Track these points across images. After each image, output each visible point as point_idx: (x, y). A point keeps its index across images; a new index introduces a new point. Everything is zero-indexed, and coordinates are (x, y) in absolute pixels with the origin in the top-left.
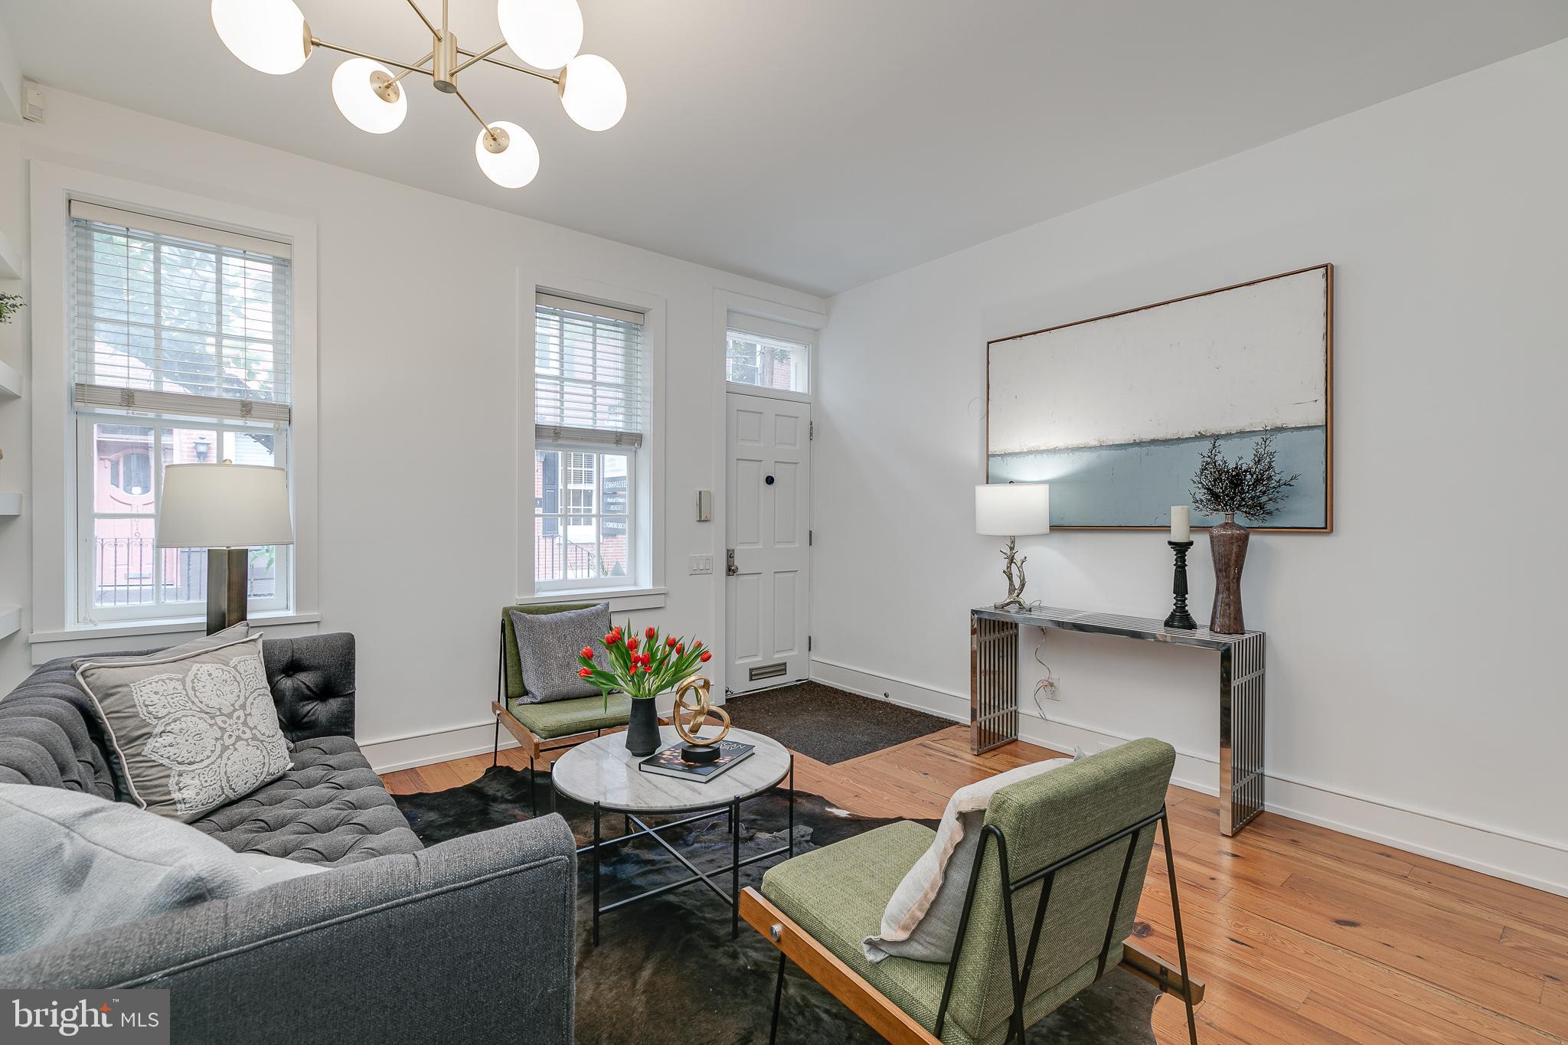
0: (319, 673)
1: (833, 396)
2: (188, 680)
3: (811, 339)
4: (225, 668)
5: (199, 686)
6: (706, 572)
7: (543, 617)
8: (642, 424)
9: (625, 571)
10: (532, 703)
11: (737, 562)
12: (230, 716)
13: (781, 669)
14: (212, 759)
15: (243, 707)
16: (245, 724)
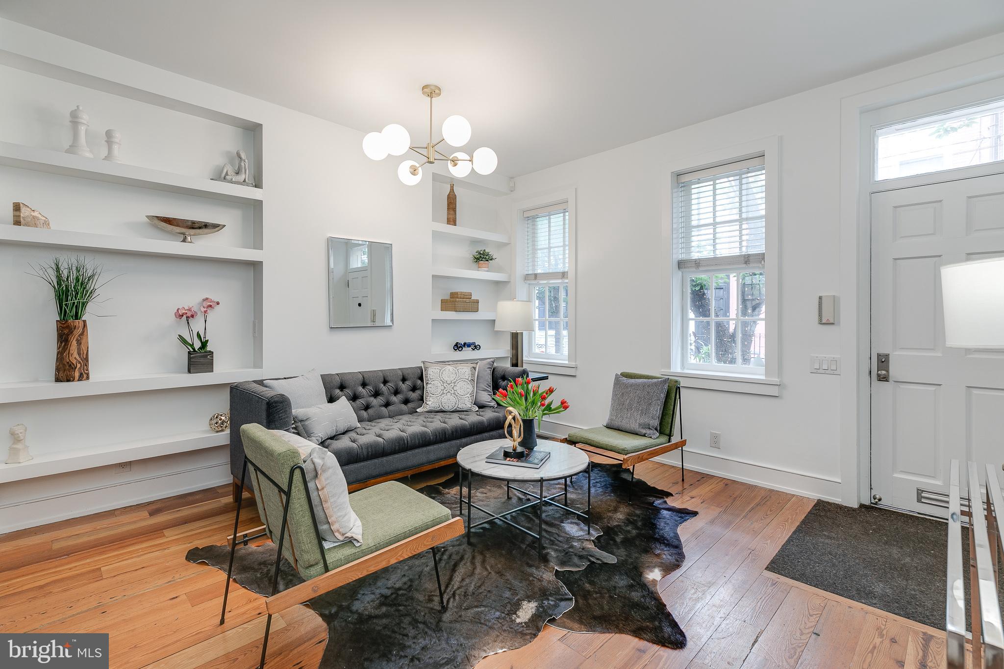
2: (442, 370)
4: (455, 369)
5: (444, 373)
6: (831, 372)
12: (449, 384)
14: (438, 395)
15: (455, 383)
16: (453, 388)
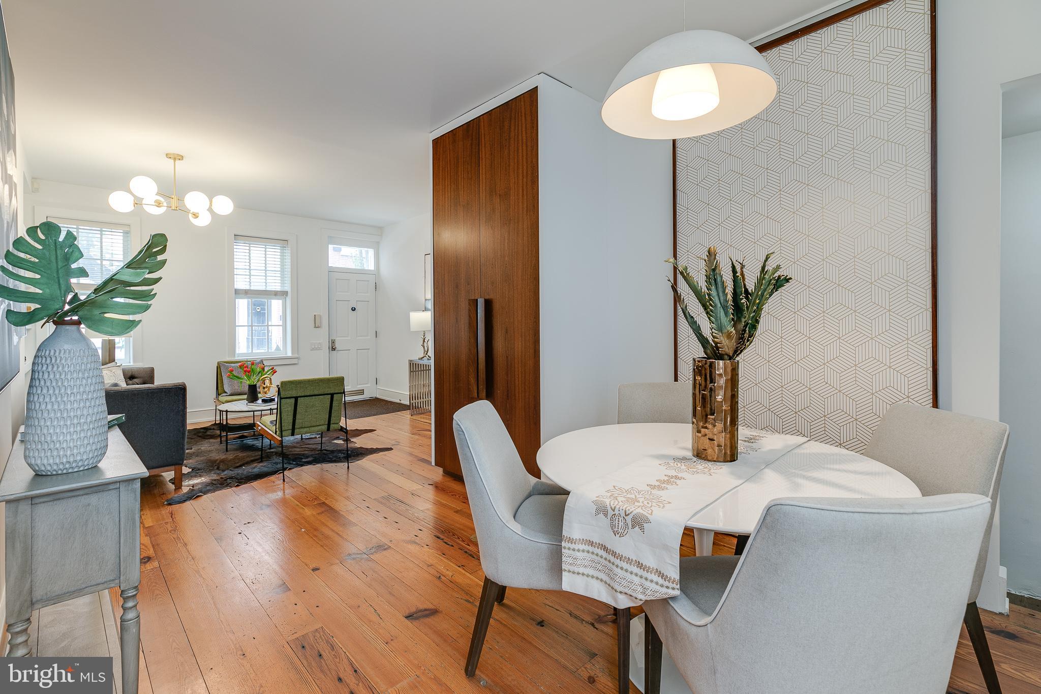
0: (142, 379)
1: (385, 271)
3: (376, 246)
6: (319, 349)
7: (233, 365)
8: (287, 288)
9: (282, 349)
10: (226, 396)
11: (337, 345)
13: (361, 392)
